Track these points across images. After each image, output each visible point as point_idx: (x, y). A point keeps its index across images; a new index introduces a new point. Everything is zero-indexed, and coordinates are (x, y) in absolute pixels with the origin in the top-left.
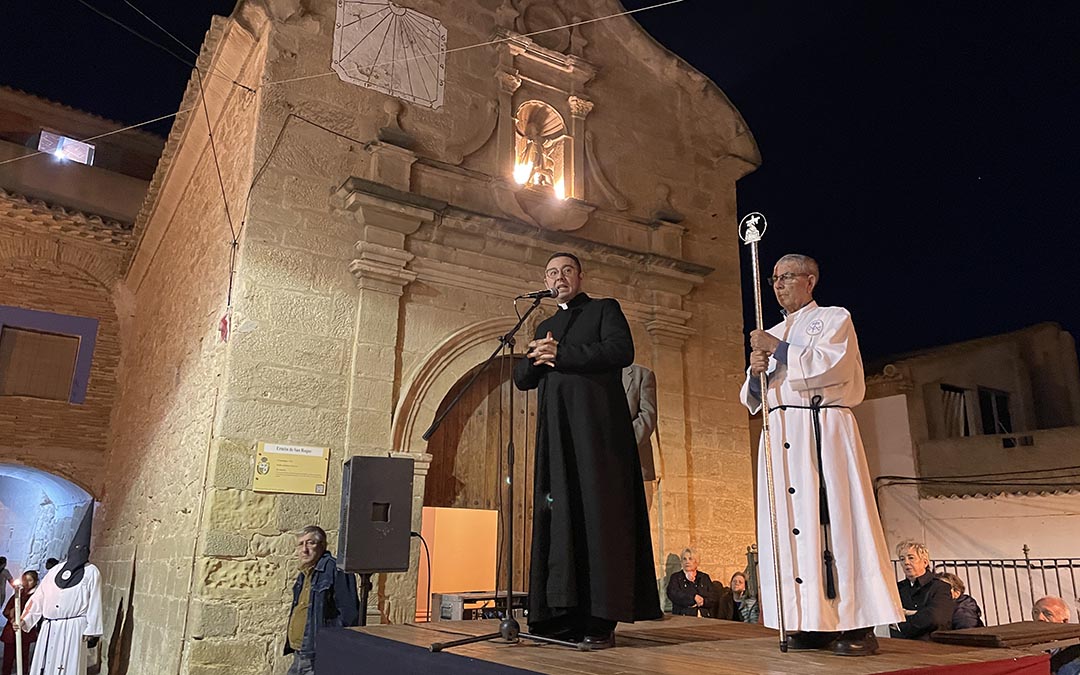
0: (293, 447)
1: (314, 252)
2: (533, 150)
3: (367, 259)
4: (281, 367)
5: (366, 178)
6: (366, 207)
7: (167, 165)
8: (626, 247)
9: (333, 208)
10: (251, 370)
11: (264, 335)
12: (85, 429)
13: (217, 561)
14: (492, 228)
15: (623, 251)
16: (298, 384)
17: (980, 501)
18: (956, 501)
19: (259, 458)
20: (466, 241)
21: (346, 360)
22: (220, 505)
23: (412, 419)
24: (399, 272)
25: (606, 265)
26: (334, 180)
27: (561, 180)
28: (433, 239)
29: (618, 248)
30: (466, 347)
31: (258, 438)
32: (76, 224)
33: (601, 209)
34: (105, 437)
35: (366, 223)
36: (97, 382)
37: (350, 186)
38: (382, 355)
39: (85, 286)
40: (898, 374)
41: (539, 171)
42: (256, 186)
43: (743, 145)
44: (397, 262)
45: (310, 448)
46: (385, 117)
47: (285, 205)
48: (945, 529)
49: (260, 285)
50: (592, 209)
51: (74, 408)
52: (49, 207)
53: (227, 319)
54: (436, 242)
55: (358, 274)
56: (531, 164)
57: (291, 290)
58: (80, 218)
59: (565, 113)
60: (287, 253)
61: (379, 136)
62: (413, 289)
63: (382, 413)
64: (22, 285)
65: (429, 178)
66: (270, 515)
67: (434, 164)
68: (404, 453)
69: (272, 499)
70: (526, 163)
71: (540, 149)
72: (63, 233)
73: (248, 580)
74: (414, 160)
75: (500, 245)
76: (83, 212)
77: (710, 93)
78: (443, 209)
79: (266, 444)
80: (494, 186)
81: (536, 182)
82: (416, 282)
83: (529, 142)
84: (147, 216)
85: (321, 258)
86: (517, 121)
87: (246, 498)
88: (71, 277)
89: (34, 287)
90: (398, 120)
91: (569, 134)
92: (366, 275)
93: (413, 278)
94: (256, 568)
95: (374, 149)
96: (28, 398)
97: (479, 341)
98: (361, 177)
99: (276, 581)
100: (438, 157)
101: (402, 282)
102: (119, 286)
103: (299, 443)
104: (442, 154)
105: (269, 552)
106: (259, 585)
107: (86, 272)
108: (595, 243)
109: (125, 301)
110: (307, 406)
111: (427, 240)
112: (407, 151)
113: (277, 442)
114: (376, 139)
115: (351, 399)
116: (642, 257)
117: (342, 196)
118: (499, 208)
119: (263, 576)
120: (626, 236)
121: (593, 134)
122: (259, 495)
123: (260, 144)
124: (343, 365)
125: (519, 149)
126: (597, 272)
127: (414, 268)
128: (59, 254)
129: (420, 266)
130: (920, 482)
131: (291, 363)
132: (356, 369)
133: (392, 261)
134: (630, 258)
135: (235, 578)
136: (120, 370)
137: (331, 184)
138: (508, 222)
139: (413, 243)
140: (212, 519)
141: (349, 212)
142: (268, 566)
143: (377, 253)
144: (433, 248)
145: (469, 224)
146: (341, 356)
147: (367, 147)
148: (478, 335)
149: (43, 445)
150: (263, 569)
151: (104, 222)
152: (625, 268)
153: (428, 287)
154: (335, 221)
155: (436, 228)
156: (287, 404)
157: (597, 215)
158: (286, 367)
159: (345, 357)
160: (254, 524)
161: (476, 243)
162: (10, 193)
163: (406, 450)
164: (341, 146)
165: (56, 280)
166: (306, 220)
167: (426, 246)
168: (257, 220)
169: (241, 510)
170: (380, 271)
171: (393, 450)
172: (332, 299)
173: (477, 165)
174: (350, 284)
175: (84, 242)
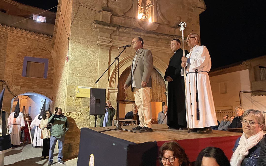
0: (85, 87)
1: (87, 40)
2: (143, 10)
3: (100, 41)
4: (81, 68)
5: (99, 20)
6: (99, 28)
7: (57, 21)
8: (168, 34)
9: (91, 29)
10: (74, 69)
11: (76, 61)
12: (48, 84)
13: (69, 113)
14: (132, 31)
15: (167, 35)
16: (85, 72)
18: (261, 97)
19: (77, 90)
20: (125, 35)
21: (97, 66)
22: (69, 100)
23: (113, 79)
24: (108, 44)
25: (162, 39)
26: (92, 21)
28: (117, 35)
29: (166, 34)
30: (126, 62)
31: (76, 85)
32: (41, 36)
33: (161, 24)
34: (52, 86)
35: (100, 32)
36: (49, 74)
37: (95, 22)
38: (105, 65)
39: (44, 51)
40: (246, 64)
41: (144, 15)
42: (72, 24)
44: (108, 41)
45: (89, 87)
46: (104, 4)
47: (79, 28)
48: (259, 104)
49: (75, 48)
50: (159, 24)
51: (44, 79)
52: (35, 33)
53: (68, 57)
54: (118, 36)
55: (98, 45)
56: (142, 13)
57: (83, 49)
58: (42, 35)
60: (81, 40)
61: (102, 9)
62: (112, 48)
63: (106, 79)
64: (31, 52)
65: (115, 19)
66: (80, 103)
67: (116, 15)
68: (112, 88)
69: (80, 99)
70: (141, 13)
71: (145, 9)
72: (38, 39)
73: (76, 117)
74: (111, 15)
75: (134, 35)
76: (42, 33)
78: (119, 27)
79: (78, 86)
80: (132, 20)
81: (144, 18)
82: (113, 46)
83: (142, 8)
84: (55, 33)
85: (89, 41)
86: (138, 2)
87: (74, 99)
88: (41, 49)
89: (33, 52)
90: (107, 5)
91: (152, 5)
92: (100, 45)
93: (112, 45)
94: (78, 115)
95: (101, 12)
96: (34, 78)
97: (130, 60)
98: (98, 20)
99: (82, 118)
100: (118, 13)
101: (109, 46)
102: (52, 51)
103: (86, 86)
104: (119, 13)
105: (81, 111)
106: (79, 118)
107: (44, 48)
108: (160, 33)
109: (54, 54)
110: (88, 77)
111: (116, 35)
112: (109, 12)
113: (81, 86)
114: (101, 10)
115: (98, 75)
116: (172, 36)
117: (94, 25)
118: (134, 26)
119: (79, 116)
120: (168, 31)
121: (159, 5)
122: (78, 98)
123: (73, 13)
124: (96, 67)
125: (139, 10)
126: (160, 41)
127: (112, 43)
128: (38, 44)
129: (114, 42)
130: (251, 92)
131: (83, 67)
132: (99, 68)
133: (107, 41)
134: (169, 37)
135: (73, 117)
136: (54, 71)
137: (91, 22)
138: (136, 29)
139: (112, 36)
140: (67, 104)
141: (95, 29)
142: (80, 114)
143: (102, 39)
144: (117, 37)
145: (126, 30)
146: (95, 65)
147: (99, 12)
148: (129, 59)
149: (39, 88)
150: (79, 115)
151: (47, 36)
152: (168, 39)
153: (116, 47)
154: (92, 32)
155: (117, 32)
156: (83, 77)
157: (160, 26)
158: (82, 68)
159: (96, 65)
160: (77, 105)
161: (128, 35)
162: (25, 30)
163: (112, 87)
164: (93, 12)
165: (38, 50)
166: (85, 32)
167: (115, 37)
168: (73, 32)
169: (74, 101)
170: (104, 44)
171: (109, 87)
172: (92, 51)
173: (127, 15)
174: (97, 47)
175: (44, 41)
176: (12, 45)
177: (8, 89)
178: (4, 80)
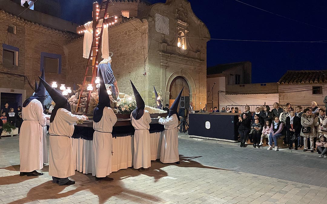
2: (180, 40)
3: (162, 63)
10: (150, 81)
11: (151, 76)
12: (62, 80)
14: (177, 56)
17: (235, 95)
18: (231, 95)
19: (152, 93)
20: (174, 58)
21: (160, 79)
22: (149, 100)
23: (168, 87)
24: (166, 64)
27: (184, 45)
30: (173, 76)
31: (152, 91)
32: (56, 32)
35: (162, 57)
36: (63, 69)
38: (164, 78)
39: (58, 47)
40: (224, 73)
41: (181, 44)
43: (208, 36)
46: (162, 37)
47: (152, 54)
48: (230, 100)
49: (150, 68)
50: (188, 51)
51: (59, 75)
52: (51, 29)
57: (154, 68)
59: (184, 33)
60: (153, 62)
61: (162, 41)
62: (167, 67)
63: (165, 86)
64: (46, 47)
65: (168, 48)
67: (169, 45)
70: (179, 43)
72: (53, 34)
74: (167, 45)
77: (204, 26)
78: (171, 53)
80: (176, 48)
81: (181, 46)
88: (55, 45)
89: (48, 48)
90: (164, 38)
91: (185, 37)
92: (162, 65)
97: (175, 74)
102: (64, 47)
104: (170, 43)
107: (57, 43)
108: (189, 57)
109: (66, 50)
112: (165, 44)
115: (161, 84)
118: (176, 52)
120: (192, 54)
121: (188, 36)
123: (148, 44)
125: (178, 40)
126: (189, 62)
129: (168, 63)
130: (226, 92)
131: (154, 79)
132: (162, 80)
138: (178, 54)
141: (159, 55)
151: (62, 32)
153: (169, 66)
163: (167, 91)
164: (157, 43)
165: (52, 46)
166: (154, 57)
167: (168, 59)
168: (149, 57)
170: (164, 64)
172: (158, 69)
173: (174, 44)
174: (160, 67)
175: (56, 36)
176: (29, 40)
177: (29, 84)
178: (25, 75)
